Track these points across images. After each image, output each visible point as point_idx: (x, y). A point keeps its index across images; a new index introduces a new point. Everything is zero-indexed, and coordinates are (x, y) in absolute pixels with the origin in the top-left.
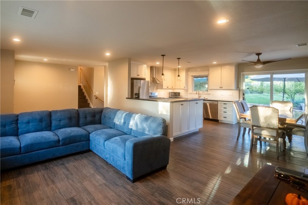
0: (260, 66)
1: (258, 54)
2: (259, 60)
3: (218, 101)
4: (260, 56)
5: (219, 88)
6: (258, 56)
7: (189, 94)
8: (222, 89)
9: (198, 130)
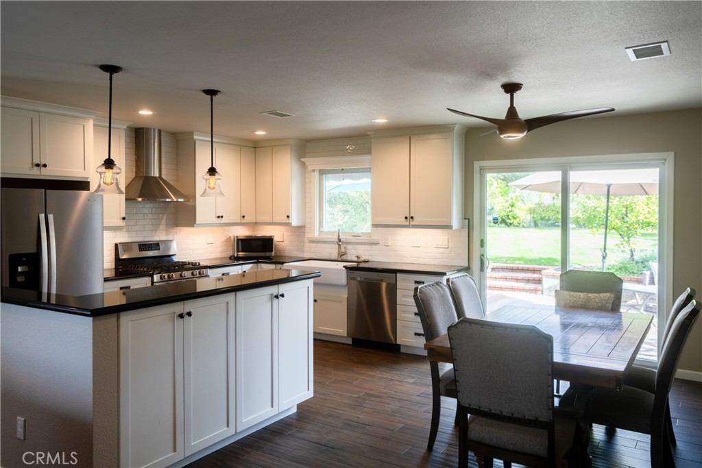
0: (515, 137)
1: (511, 88)
2: (512, 111)
3: (395, 272)
4: (515, 95)
5: (404, 222)
6: (509, 95)
7: (307, 244)
8: (412, 223)
9: (294, 410)
